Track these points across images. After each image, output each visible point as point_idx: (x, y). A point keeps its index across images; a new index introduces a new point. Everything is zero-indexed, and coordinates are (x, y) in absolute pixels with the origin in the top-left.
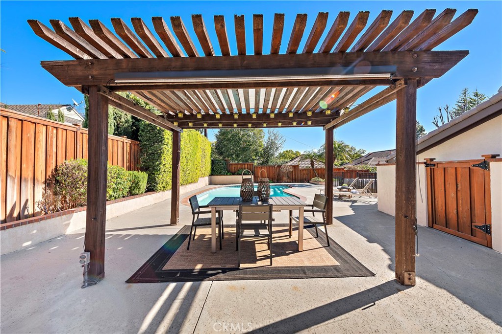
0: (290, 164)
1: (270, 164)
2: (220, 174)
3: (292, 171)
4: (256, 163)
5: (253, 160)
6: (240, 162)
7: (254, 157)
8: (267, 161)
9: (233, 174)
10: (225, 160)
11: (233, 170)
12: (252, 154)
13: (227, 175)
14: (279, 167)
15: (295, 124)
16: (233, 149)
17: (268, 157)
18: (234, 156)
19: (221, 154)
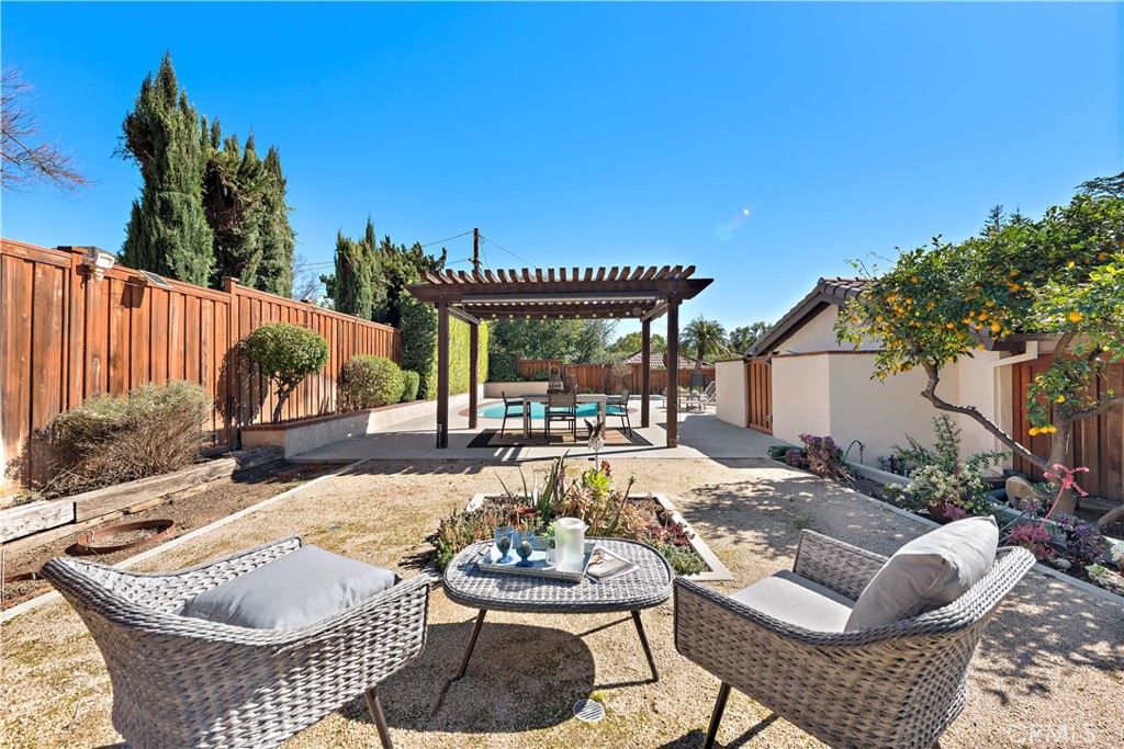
0: (629, 361)
1: (593, 361)
2: (504, 379)
3: (632, 375)
4: (567, 359)
5: (562, 354)
6: (539, 358)
7: (563, 349)
8: (587, 356)
9: (527, 380)
10: (513, 355)
11: (526, 372)
12: (561, 343)
13: (515, 381)
14: (609, 366)
15: (611, 315)
16: (527, 335)
17: (590, 349)
18: (527, 347)
19: (504, 343)
